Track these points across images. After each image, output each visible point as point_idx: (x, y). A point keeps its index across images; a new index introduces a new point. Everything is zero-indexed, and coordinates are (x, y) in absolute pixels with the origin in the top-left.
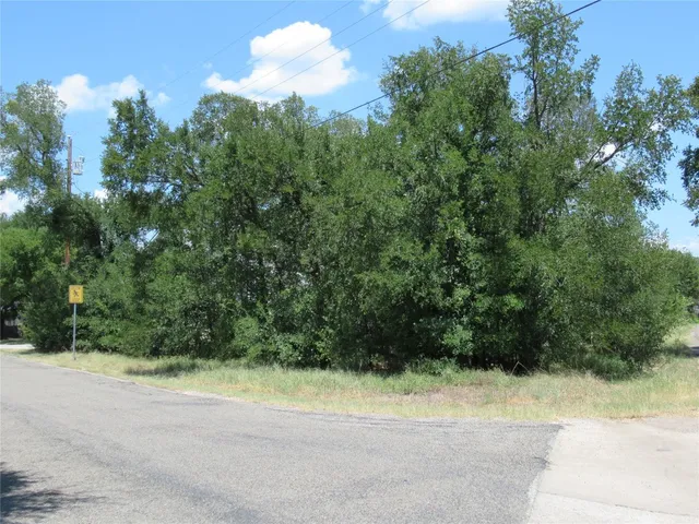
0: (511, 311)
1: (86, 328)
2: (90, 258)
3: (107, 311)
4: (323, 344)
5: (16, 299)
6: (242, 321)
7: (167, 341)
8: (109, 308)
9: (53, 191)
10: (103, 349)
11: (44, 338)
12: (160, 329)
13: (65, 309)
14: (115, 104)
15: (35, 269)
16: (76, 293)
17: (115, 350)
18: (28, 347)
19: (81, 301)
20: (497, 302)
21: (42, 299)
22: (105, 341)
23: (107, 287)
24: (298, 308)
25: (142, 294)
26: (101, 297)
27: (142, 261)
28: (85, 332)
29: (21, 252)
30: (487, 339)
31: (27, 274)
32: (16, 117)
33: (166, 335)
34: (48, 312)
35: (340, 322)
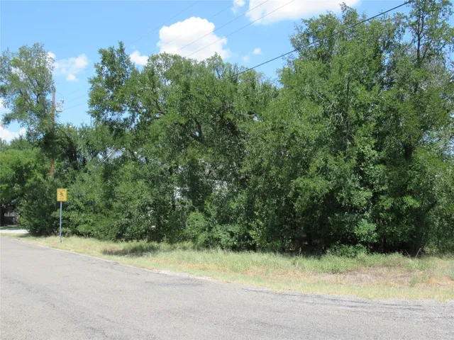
0: (410, 209)
1: (68, 219)
2: (70, 169)
3: (83, 207)
4: (254, 233)
5: (13, 198)
6: (193, 215)
7: (128, 229)
8: (85, 205)
9: (45, 121)
10: (80, 234)
11: (36, 226)
12: (124, 220)
13: (52, 206)
14: (101, 51)
15: (27, 177)
16: (62, 194)
17: (89, 235)
18: (24, 232)
19: (65, 200)
20: (398, 202)
21: (34, 198)
22: (81, 229)
23: (83, 189)
24: (234, 206)
25: (110, 194)
26: (79, 197)
27: (109, 172)
28: (67, 222)
29: (18, 166)
30: (388, 230)
31: (22, 181)
32: (18, 70)
33: (127, 225)
34: (39, 207)
35: (266, 216)
